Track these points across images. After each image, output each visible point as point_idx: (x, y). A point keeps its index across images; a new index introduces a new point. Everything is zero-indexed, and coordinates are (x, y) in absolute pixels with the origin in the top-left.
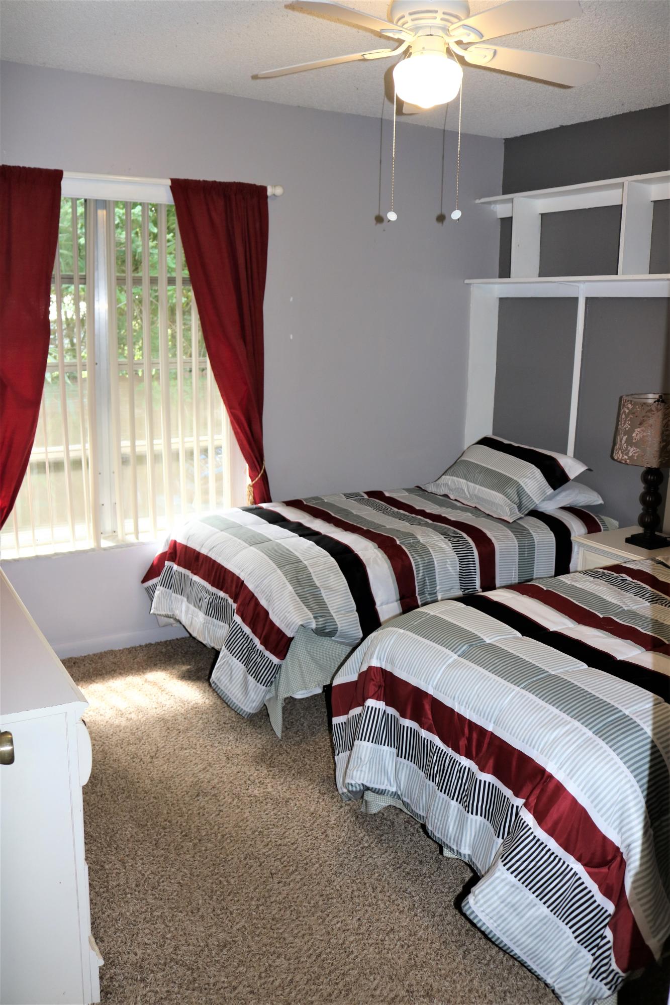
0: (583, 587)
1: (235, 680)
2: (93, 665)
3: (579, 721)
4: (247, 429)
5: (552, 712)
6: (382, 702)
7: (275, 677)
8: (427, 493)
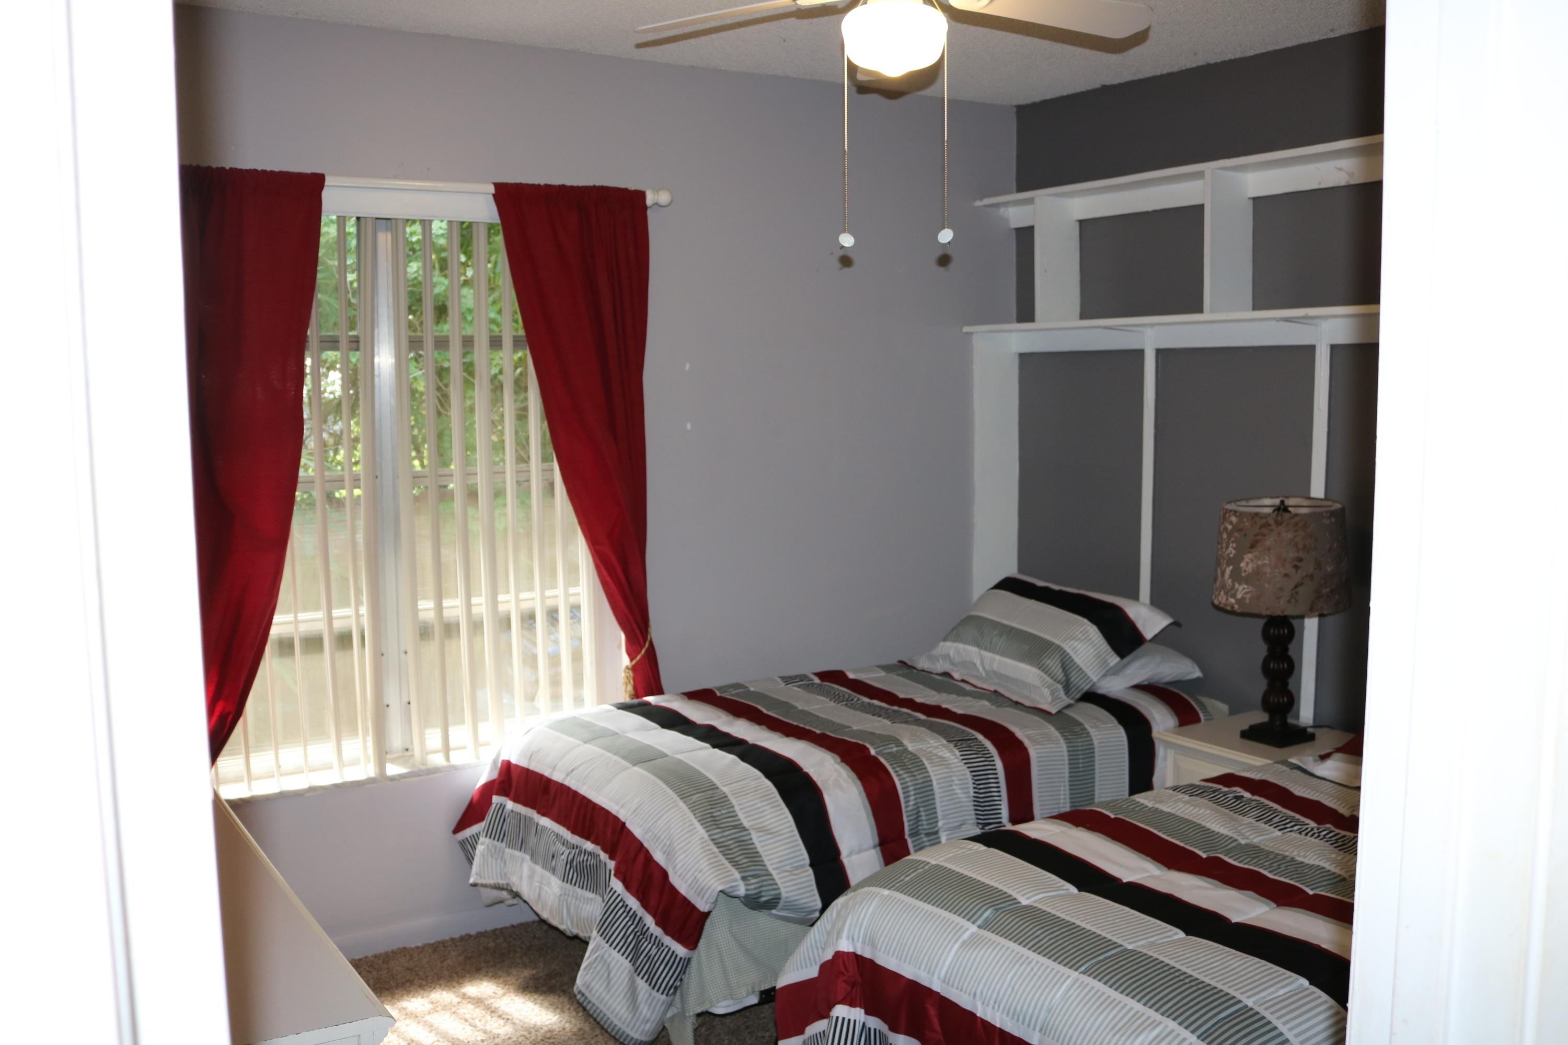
0: (1173, 811)
1: (615, 987)
2: (375, 973)
3: (1174, 1019)
4: (622, 576)
5: (1132, 1009)
6: (858, 1009)
7: (681, 980)
8: (915, 671)
